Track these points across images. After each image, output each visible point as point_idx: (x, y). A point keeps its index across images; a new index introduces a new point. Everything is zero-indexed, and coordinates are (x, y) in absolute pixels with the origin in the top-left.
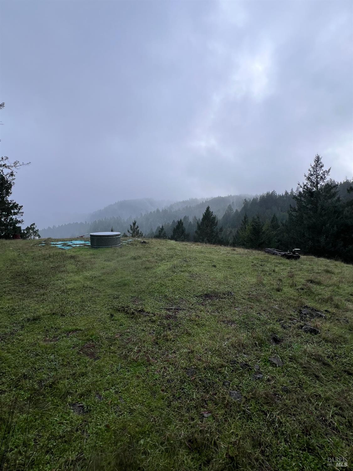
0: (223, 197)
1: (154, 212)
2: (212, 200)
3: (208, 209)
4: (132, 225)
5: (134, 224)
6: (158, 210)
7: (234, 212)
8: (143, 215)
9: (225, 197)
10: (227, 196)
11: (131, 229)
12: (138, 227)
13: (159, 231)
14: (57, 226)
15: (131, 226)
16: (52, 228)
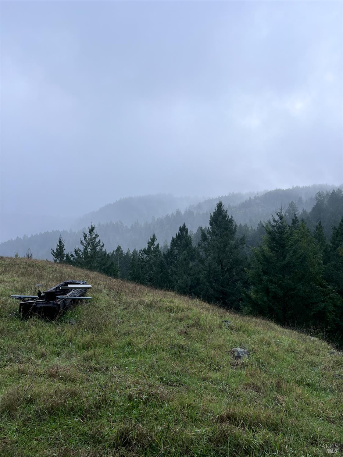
0: (283, 190)
1: (173, 215)
2: (266, 194)
3: (220, 206)
4: (87, 232)
5: (91, 231)
6: (178, 213)
7: (300, 213)
8: (156, 220)
9: (287, 190)
10: (291, 188)
11: (85, 239)
12: (97, 236)
13: (148, 243)
14: (29, 236)
15: (85, 234)
16: (22, 239)
